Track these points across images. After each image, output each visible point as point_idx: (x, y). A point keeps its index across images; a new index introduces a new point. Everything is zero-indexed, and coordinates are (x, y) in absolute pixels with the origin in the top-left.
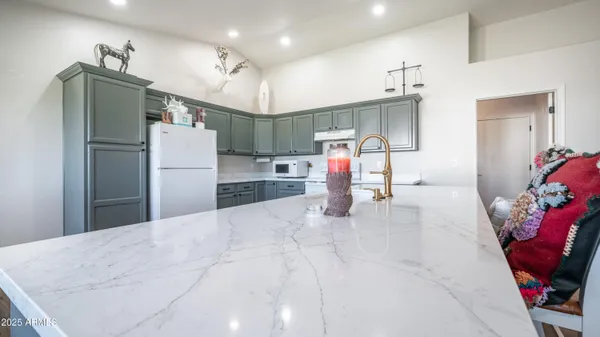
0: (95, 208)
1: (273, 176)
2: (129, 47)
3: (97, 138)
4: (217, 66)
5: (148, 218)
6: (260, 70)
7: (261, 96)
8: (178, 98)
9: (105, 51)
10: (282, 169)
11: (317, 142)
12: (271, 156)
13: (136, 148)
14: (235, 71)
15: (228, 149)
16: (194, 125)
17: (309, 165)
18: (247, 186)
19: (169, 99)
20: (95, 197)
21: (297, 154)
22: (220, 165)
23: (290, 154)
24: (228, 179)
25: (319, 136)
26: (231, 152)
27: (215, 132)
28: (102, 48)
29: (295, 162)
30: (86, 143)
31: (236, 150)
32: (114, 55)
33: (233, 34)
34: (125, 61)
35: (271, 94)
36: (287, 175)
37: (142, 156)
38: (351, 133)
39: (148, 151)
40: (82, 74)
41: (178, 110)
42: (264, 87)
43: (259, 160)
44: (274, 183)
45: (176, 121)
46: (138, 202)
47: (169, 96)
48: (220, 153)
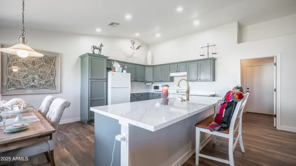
0: (91, 101)
1: (152, 91)
2: (102, 45)
3: (92, 78)
4: (131, 47)
5: (107, 104)
6: (148, 46)
7: (148, 57)
8: (117, 61)
9: (94, 48)
10: (157, 88)
11: (171, 77)
12: (152, 83)
13: (103, 81)
14: (138, 48)
15: (134, 80)
16: (122, 72)
18: (142, 95)
19: (114, 62)
20: (91, 97)
21: (162, 81)
22: (132, 86)
23: (160, 81)
24: (135, 92)
25: (172, 75)
26: (136, 81)
27: (130, 74)
28: (93, 47)
29: (162, 85)
30: (89, 79)
31: (138, 80)
32: (97, 48)
33: (137, 35)
34: (100, 50)
35: (153, 57)
36: (158, 90)
37: (105, 83)
38: (185, 73)
39: (107, 81)
40: (88, 57)
41: (117, 66)
42: (150, 54)
43: (147, 84)
44: (153, 94)
45: (116, 70)
46: (103, 100)
47: (113, 60)
48: (131, 81)
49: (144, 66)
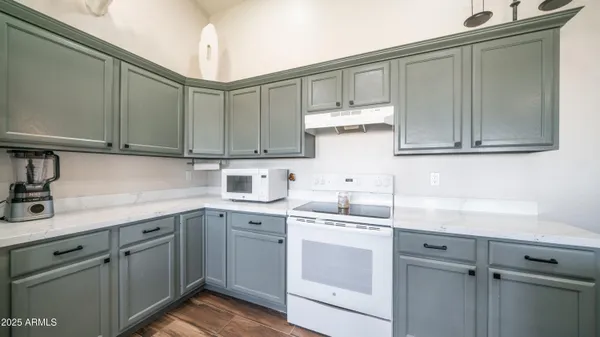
1: (220, 199)
7: (203, 50)
10: (239, 184)
15: (107, 141)
17: (291, 177)
21: (266, 156)
23: (256, 156)
25: (312, 122)
26: (118, 148)
29: (265, 172)
31: (133, 145)
36: (248, 196)
38: (387, 112)
42: (210, 36)
43: (199, 167)
44: (222, 214)
49: (182, 81)
